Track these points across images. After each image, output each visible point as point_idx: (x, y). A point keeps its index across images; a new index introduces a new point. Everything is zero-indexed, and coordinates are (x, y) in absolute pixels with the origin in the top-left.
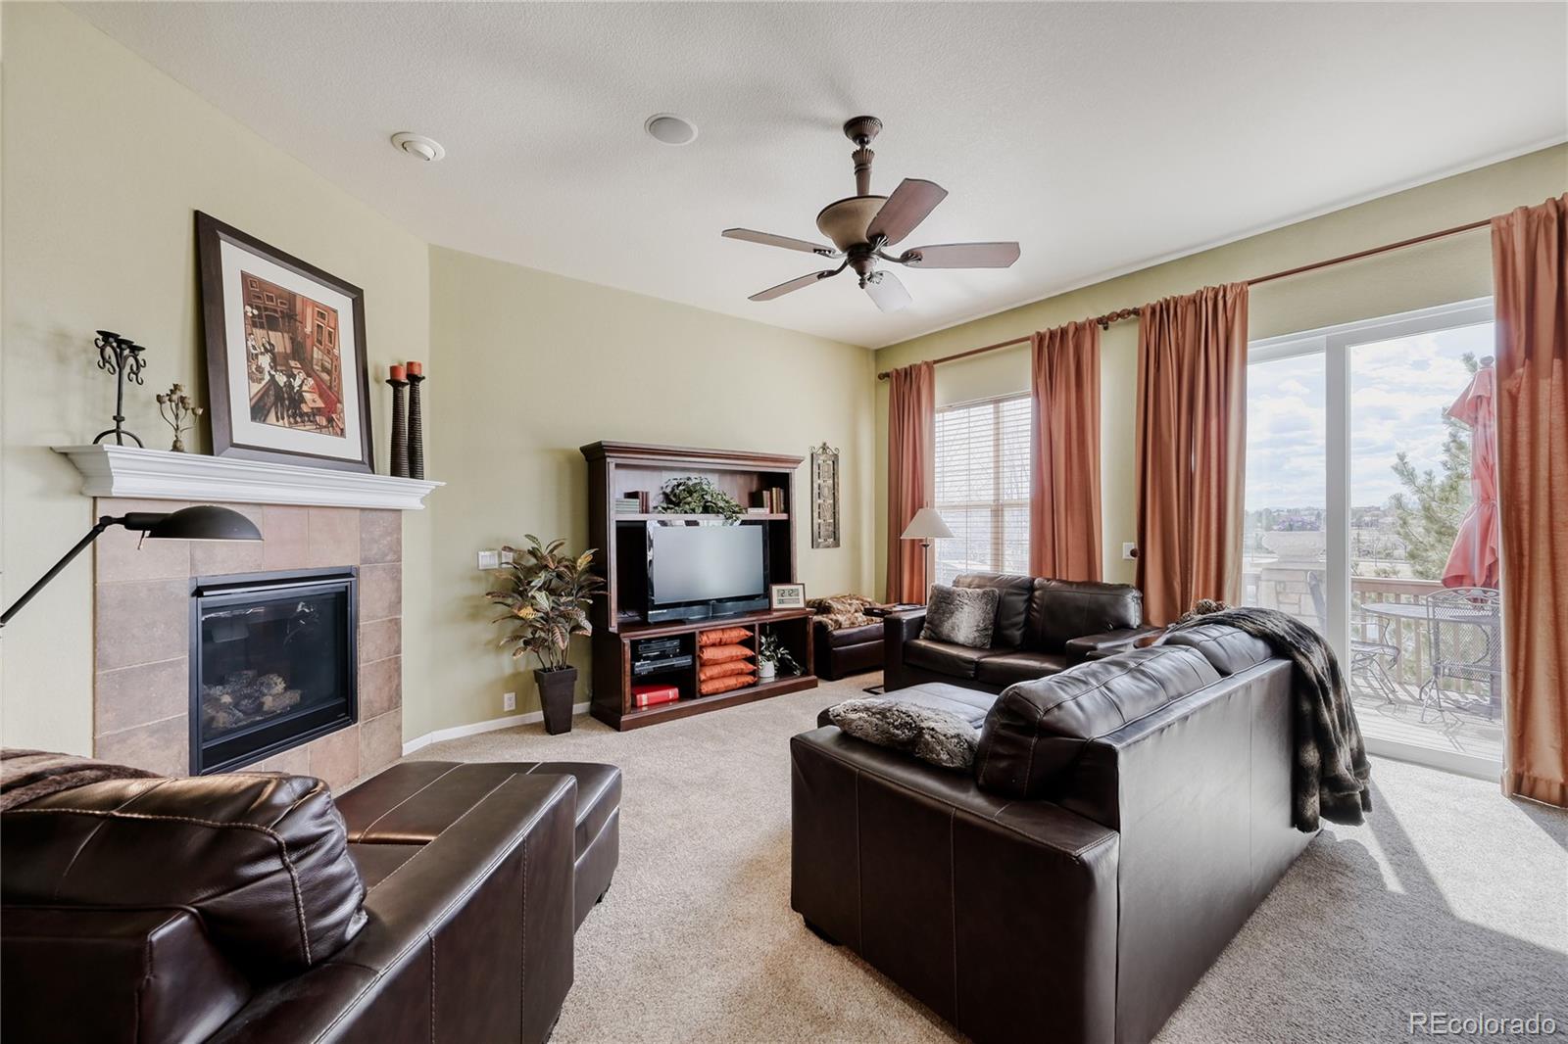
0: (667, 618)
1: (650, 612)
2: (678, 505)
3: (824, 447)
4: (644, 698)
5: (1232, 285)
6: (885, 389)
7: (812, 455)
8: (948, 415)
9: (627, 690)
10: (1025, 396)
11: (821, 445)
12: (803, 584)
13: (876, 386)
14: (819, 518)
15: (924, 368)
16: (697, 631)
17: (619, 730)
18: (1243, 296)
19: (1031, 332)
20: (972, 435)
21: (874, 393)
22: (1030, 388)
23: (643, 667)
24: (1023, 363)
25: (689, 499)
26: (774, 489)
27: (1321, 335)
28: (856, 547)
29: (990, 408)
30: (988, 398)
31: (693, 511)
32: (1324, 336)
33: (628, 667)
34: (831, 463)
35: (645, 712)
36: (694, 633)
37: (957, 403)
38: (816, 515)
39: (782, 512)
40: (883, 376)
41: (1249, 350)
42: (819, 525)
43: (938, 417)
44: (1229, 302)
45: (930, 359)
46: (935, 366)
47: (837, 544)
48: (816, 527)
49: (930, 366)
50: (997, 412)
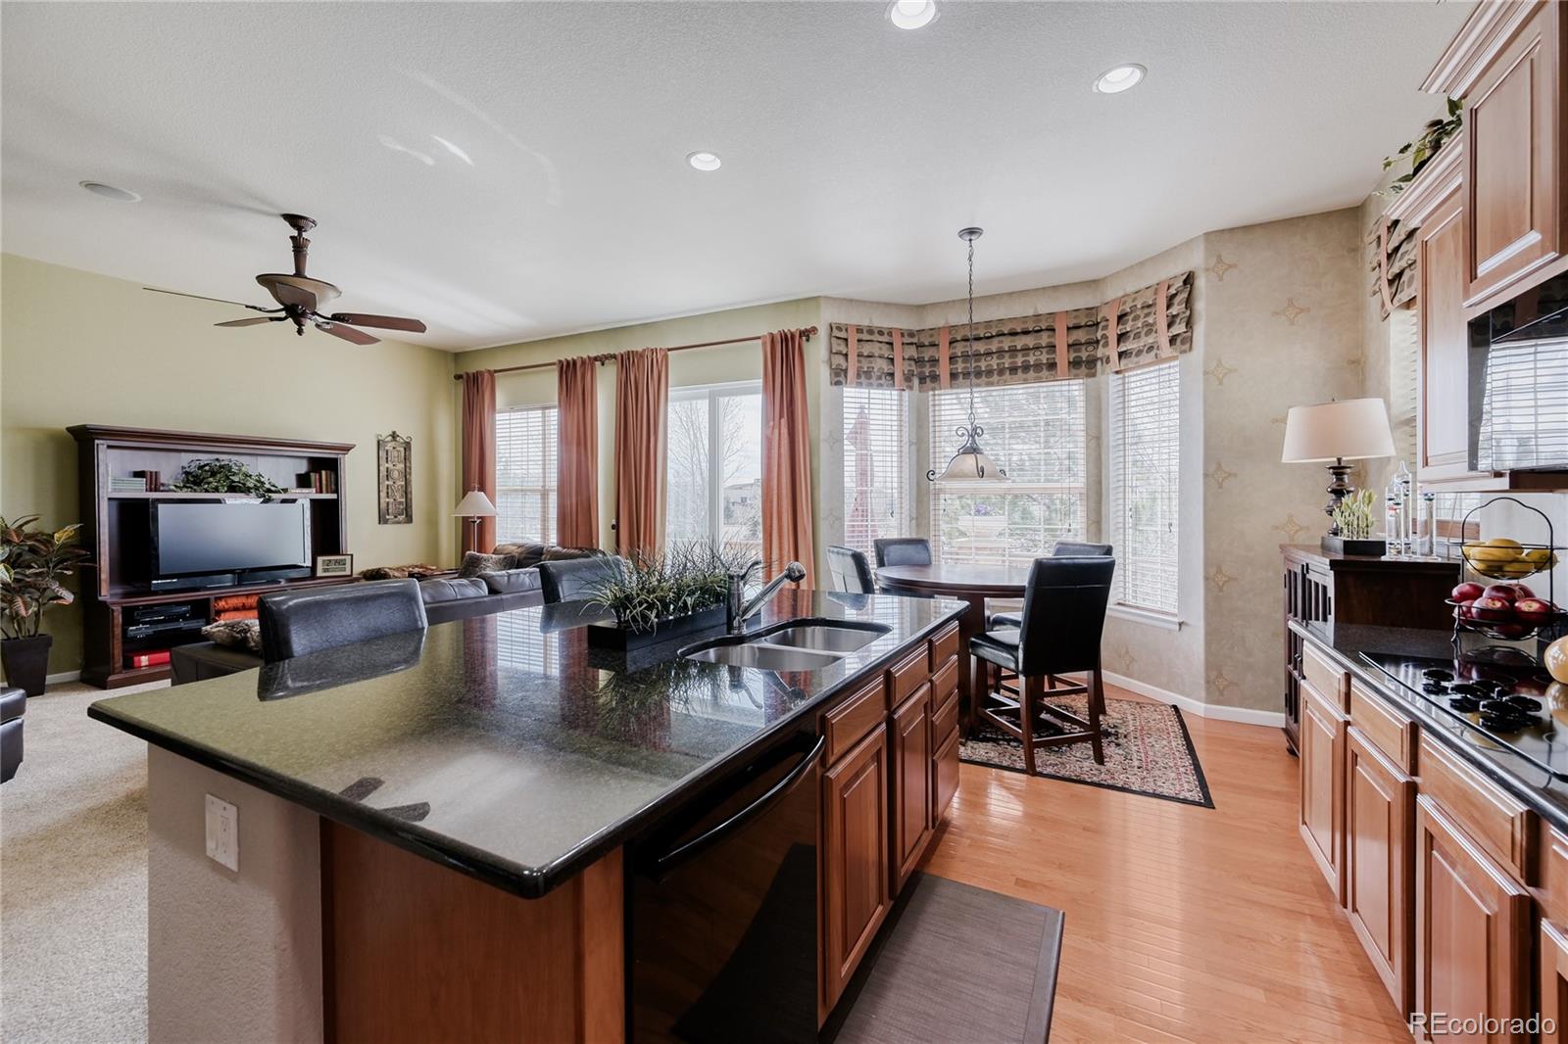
0: (178, 586)
1: (154, 582)
2: (199, 485)
3: (394, 436)
4: (144, 660)
5: (661, 349)
6: (461, 386)
7: (379, 442)
8: (506, 416)
9: (116, 652)
10: (554, 407)
11: (391, 433)
12: (352, 555)
13: (456, 385)
14: (388, 497)
15: (486, 375)
16: (212, 597)
17: (105, 689)
18: (666, 357)
19: (555, 360)
20: (512, 434)
21: (453, 391)
22: (557, 403)
23: (139, 631)
24: (551, 381)
25: (211, 479)
26: (323, 472)
27: (705, 389)
28: (433, 522)
29: (539, 413)
30: (538, 406)
31: (216, 490)
32: (708, 390)
33: (118, 631)
34: (402, 449)
35: (145, 671)
36: (208, 599)
37: (514, 406)
38: (383, 494)
39: (332, 493)
40: (458, 377)
41: (669, 393)
42: (388, 503)
43: (498, 416)
44: (660, 360)
45: (492, 368)
46: (496, 375)
47: (409, 519)
48: (383, 505)
49: (492, 373)
50: (544, 416)
